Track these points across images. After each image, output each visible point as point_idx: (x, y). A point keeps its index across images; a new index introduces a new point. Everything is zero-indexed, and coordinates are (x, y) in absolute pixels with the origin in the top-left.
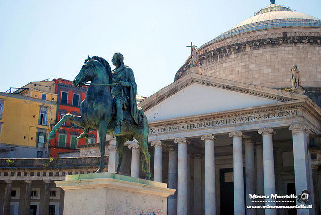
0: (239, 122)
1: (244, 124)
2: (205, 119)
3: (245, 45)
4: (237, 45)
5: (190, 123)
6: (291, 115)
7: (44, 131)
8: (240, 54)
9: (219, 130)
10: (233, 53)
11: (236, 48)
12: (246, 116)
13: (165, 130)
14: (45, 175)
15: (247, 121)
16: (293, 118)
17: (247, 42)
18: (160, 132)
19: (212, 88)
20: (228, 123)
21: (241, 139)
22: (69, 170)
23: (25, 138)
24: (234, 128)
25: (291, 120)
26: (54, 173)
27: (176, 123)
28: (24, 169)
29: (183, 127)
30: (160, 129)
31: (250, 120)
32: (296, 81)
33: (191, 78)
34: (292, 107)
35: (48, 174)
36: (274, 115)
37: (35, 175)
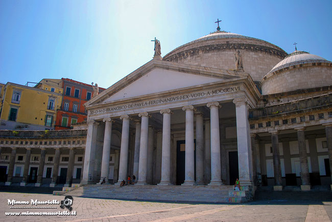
0: (191, 98)
1: (195, 99)
2: (163, 97)
3: (199, 50)
4: (192, 49)
5: (152, 100)
6: (235, 90)
7: (51, 115)
8: (195, 56)
9: (175, 104)
10: (189, 56)
11: (192, 52)
12: (197, 93)
13: (131, 106)
14: (41, 143)
15: (198, 97)
16: (236, 93)
17: (200, 47)
18: (127, 108)
19: (170, 71)
20: (182, 99)
21: (192, 112)
22: (60, 140)
23: (36, 118)
24: (187, 103)
25: (234, 95)
26: (48, 143)
27: (140, 100)
28: (25, 138)
29: (146, 103)
30: (127, 105)
31: (201, 96)
32: (238, 64)
33: (154, 64)
34: (236, 83)
35: (43, 143)
36: (220, 91)
37: (34, 143)
